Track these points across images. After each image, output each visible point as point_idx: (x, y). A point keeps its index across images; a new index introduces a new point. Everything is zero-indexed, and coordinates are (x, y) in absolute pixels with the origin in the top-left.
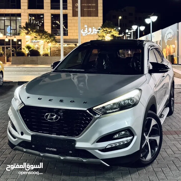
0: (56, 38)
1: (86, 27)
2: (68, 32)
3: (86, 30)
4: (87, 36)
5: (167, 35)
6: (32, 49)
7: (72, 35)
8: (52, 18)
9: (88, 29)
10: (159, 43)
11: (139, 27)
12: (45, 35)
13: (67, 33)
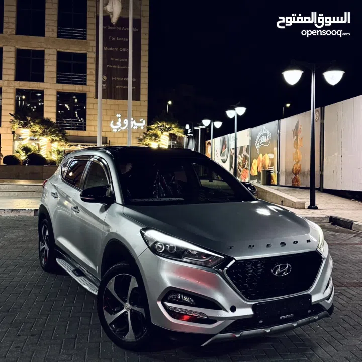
0: (66, 135)
1: (118, 118)
2: (87, 124)
3: (119, 123)
4: (119, 132)
5: (260, 138)
6: (33, 154)
7: (93, 130)
8: (58, 98)
9: (122, 121)
10: (246, 150)
11: (213, 121)
12: (50, 128)
13: (85, 127)
